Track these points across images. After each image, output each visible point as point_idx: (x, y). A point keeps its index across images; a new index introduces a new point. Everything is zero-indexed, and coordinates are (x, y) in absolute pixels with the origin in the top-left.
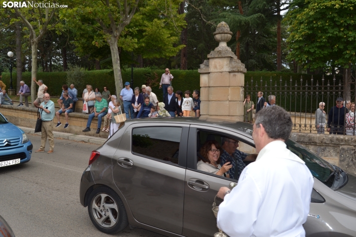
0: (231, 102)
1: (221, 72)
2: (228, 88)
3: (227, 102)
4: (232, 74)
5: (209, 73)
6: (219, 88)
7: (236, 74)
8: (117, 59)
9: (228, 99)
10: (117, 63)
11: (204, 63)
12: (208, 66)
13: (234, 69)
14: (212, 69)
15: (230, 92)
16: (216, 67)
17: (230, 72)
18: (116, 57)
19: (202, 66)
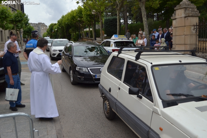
0: (186, 36)
1: (181, 18)
2: (184, 27)
3: (184, 36)
4: (186, 18)
5: (175, 19)
6: (180, 27)
7: (188, 18)
8: (144, 15)
9: (184, 34)
10: (144, 17)
11: (174, 13)
12: (175, 14)
13: (187, 15)
14: (177, 17)
15: (185, 30)
16: (178, 15)
17: (185, 17)
18: (143, 14)
19: (173, 15)
